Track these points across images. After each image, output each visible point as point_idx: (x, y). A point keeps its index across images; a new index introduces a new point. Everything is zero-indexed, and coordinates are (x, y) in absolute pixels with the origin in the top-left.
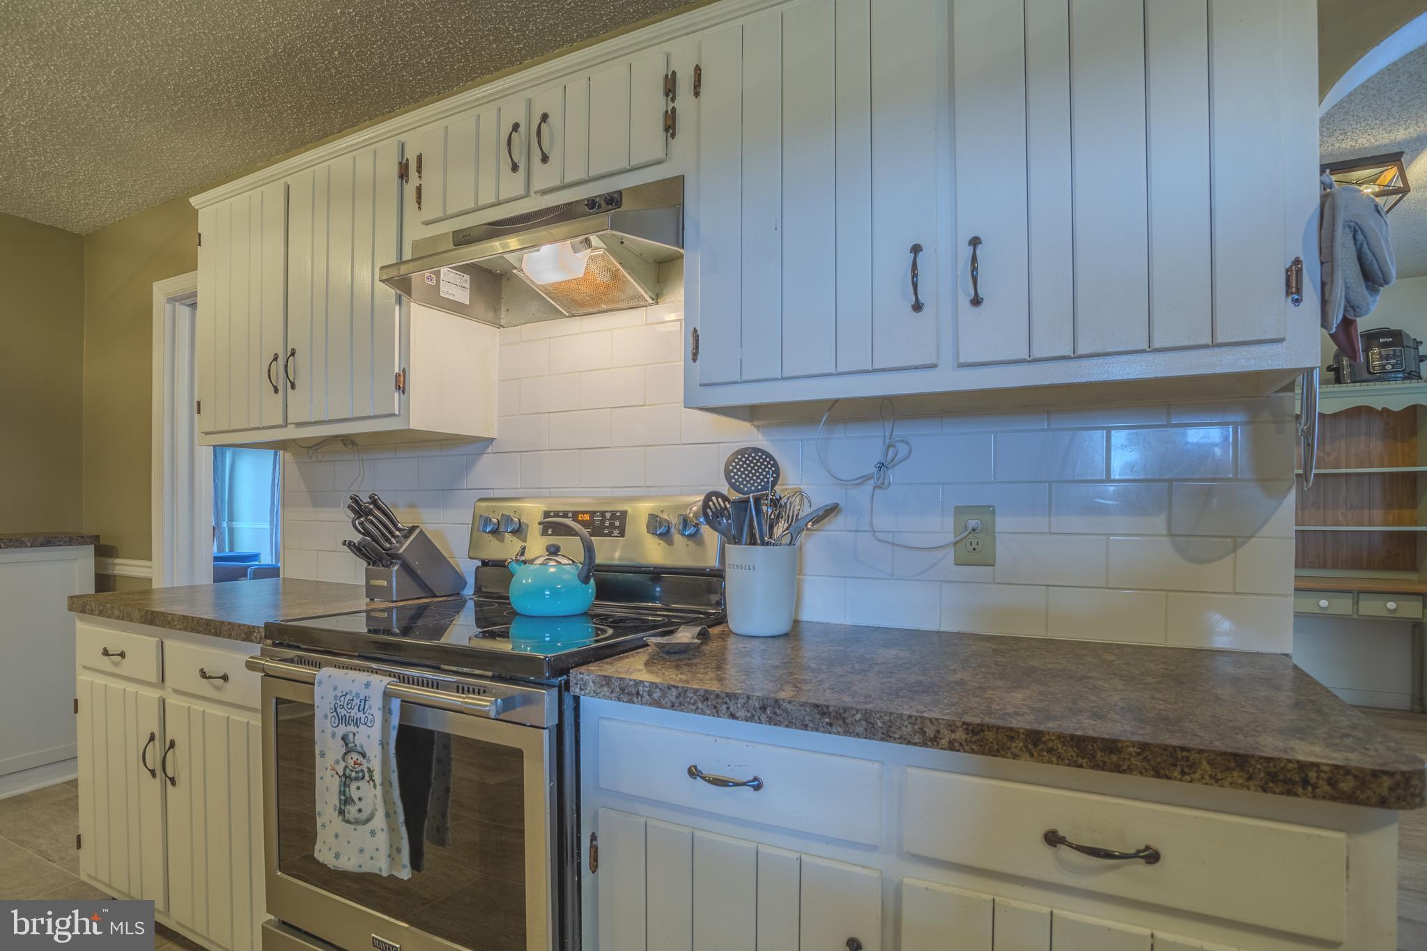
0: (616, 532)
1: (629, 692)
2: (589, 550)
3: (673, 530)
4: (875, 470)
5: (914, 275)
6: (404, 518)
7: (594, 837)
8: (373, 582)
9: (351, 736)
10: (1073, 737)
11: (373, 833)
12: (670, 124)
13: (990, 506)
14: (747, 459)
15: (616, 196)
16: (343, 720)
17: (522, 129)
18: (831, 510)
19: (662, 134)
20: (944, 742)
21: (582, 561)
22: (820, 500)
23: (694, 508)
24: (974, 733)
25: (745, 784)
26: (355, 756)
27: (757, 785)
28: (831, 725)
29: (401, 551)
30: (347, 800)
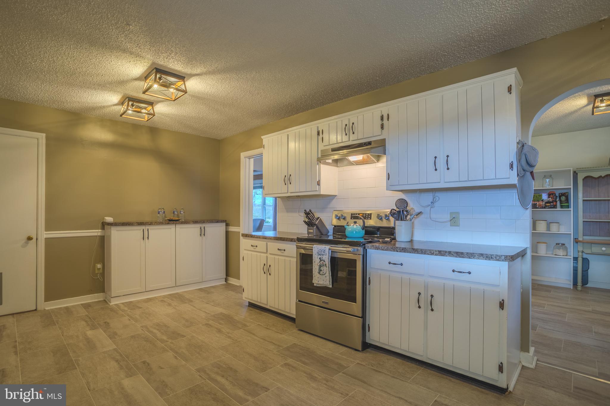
0: (369, 218)
1: (377, 248)
2: (364, 222)
3: (383, 218)
4: (431, 203)
5: (435, 163)
6: (317, 215)
7: (369, 278)
8: (309, 231)
9: (321, 258)
10: (456, 252)
11: (326, 277)
12: (382, 127)
13: (458, 212)
14: (400, 201)
15: (370, 142)
16: (319, 255)
17: (348, 126)
18: (420, 213)
19: (381, 129)
20: (435, 254)
21: (362, 225)
22: (417, 210)
23: (388, 213)
24: (440, 252)
25: (399, 264)
26: (322, 262)
27: (402, 265)
28: (415, 252)
29: (316, 223)
30: (320, 270)
